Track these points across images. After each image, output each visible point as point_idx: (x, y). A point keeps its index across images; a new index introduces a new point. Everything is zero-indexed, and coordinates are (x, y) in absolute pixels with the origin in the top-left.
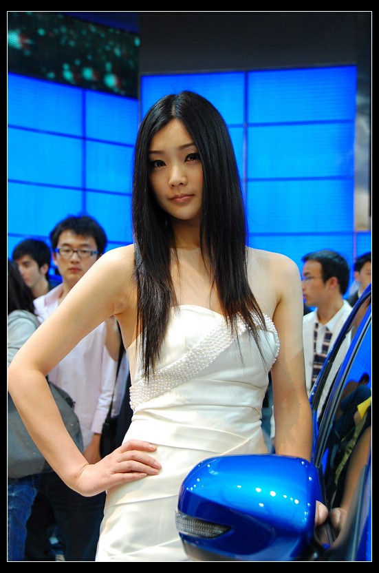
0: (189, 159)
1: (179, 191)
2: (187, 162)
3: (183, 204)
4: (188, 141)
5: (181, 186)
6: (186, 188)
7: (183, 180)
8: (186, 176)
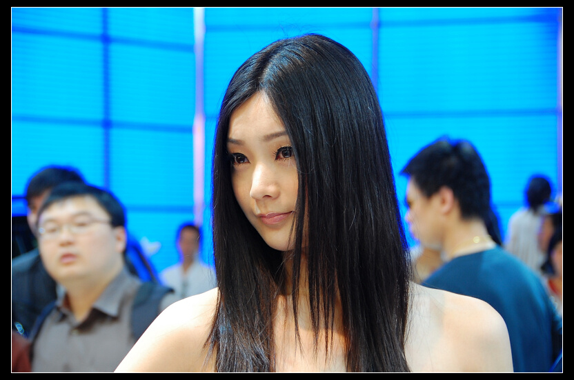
0: (281, 156)
1: (266, 207)
2: (278, 161)
3: (275, 228)
4: (279, 128)
5: (268, 200)
6: (277, 202)
7: (271, 189)
8: (277, 184)
